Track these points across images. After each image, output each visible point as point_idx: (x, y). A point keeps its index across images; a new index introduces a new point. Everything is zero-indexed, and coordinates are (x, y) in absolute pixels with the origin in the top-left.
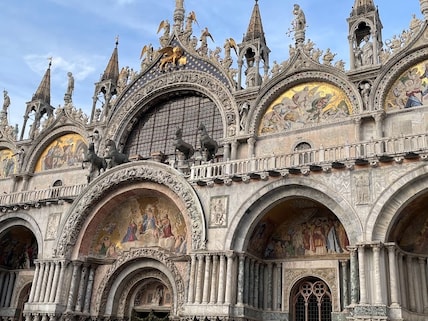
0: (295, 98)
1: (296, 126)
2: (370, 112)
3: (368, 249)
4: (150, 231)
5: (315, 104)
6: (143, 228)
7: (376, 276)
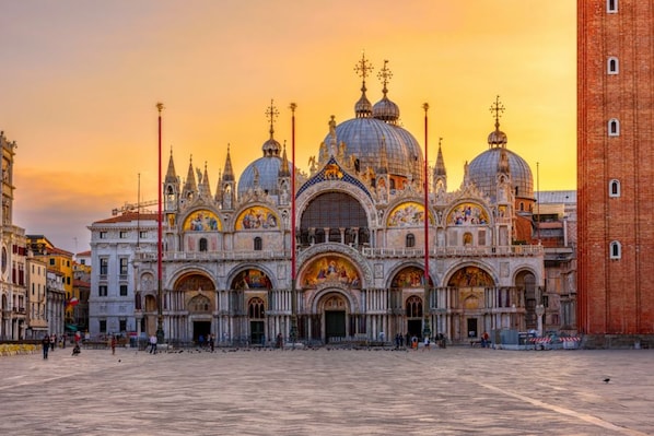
0: (406, 210)
1: (407, 225)
2: (442, 225)
3: (441, 289)
4: (332, 273)
5: (416, 215)
6: (329, 272)
7: (443, 299)
